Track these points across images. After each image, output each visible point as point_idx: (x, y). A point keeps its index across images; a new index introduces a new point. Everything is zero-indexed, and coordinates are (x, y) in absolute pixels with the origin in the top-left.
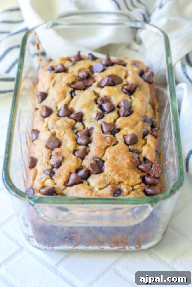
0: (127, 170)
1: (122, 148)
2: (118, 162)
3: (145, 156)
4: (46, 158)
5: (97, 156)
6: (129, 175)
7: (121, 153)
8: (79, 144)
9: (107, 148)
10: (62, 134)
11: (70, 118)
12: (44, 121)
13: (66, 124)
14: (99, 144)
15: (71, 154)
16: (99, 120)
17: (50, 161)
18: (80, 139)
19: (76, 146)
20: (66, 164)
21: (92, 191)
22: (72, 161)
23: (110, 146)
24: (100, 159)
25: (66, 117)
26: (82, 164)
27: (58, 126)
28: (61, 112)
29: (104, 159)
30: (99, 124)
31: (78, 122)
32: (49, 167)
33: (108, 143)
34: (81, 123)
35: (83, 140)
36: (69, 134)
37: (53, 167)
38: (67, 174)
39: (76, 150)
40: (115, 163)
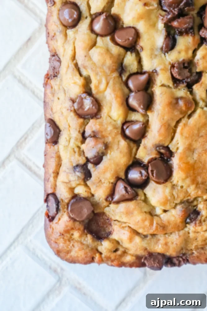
1: (204, 125)
5: (161, 143)
7: (202, 136)
8: (131, 109)
9: (178, 122)
10: (102, 87)
11: (117, 44)
12: (66, 35)
13: (109, 62)
14: (166, 118)
15: (120, 138)
16: (166, 54)
17: (83, 147)
18: (133, 102)
19: (126, 115)
20: (110, 160)
21: (151, 213)
22: (121, 152)
23: (183, 117)
24: (167, 148)
25: (108, 38)
26: (137, 156)
27: (94, 64)
28: (98, 26)
29: (172, 147)
30: (167, 63)
31: (129, 53)
32: (82, 161)
33: (182, 112)
34: (134, 55)
35: (140, 106)
36: (114, 90)
37: (88, 160)
38: (112, 181)
39: (126, 123)
40: (192, 161)
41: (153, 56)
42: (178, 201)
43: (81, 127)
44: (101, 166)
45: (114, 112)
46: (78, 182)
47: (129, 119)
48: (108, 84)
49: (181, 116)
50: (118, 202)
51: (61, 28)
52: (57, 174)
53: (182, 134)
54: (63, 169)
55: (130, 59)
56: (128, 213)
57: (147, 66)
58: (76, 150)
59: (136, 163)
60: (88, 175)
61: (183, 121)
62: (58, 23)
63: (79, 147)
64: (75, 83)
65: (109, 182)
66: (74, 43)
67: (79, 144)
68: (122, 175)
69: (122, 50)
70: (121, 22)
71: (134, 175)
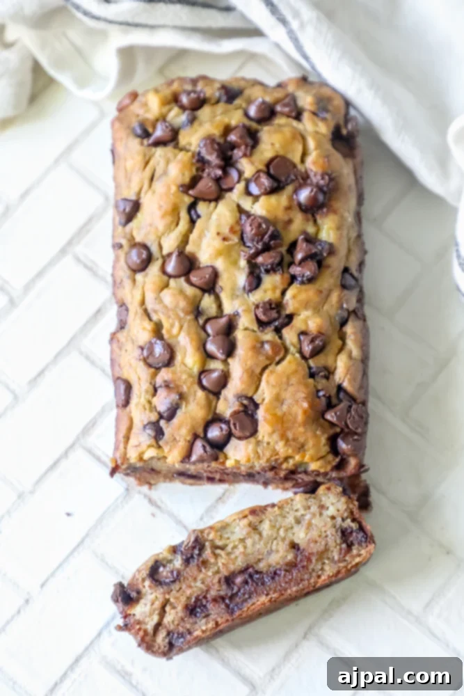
0: (301, 429)
1: (295, 372)
2: (285, 408)
3: (341, 382)
4: (147, 392)
5: (244, 393)
6: (306, 440)
7: (292, 385)
8: (210, 356)
9: (264, 369)
10: (175, 331)
11: (191, 284)
12: (134, 281)
13: (182, 304)
14: (249, 363)
15: (196, 387)
16: (250, 295)
17: (155, 400)
18: (211, 347)
19: (204, 363)
20: (185, 413)
22: (198, 404)
23: (270, 364)
24: (251, 399)
25: (182, 280)
26: (217, 411)
27: (166, 307)
28: (170, 268)
29: (257, 398)
30: (251, 304)
31: (206, 295)
32: (153, 417)
33: (268, 358)
34: (212, 297)
35: (218, 351)
36: (189, 334)
37: (161, 416)
38: (189, 438)
39: (203, 371)
40: (279, 413)
41: (234, 296)
42: (263, 460)
43: (150, 378)
44: (175, 421)
45: (189, 359)
46: (149, 443)
47: (207, 368)
48: (181, 327)
49: (268, 362)
51: (128, 272)
53: (268, 382)
54: (134, 431)
55: (208, 302)
57: (228, 308)
58: (147, 406)
59: (215, 419)
60: (159, 433)
61: (270, 368)
62: (125, 267)
63: (150, 402)
64: (144, 329)
65: (185, 440)
66: (143, 288)
67: (150, 398)
68: (200, 431)
69: (198, 292)
70: (197, 263)
71: (215, 433)
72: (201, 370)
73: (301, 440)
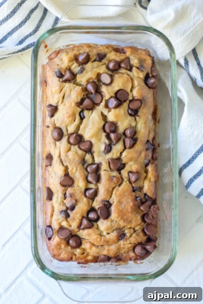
0: (130, 215)
1: (127, 190)
2: (123, 206)
3: (146, 193)
4: (61, 198)
5: (105, 199)
6: (132, 219)
7: (126, 196)
8: (88, 182)
9: (113, 188)
10: (74, 171)
11: (81, 149)
12: (55, 144)
13: (77, 159)
14: (107, 186)
15: (83, 196)
16: (106, 154)
17: (65, 201)
18: (90, 179)
19: (87, 186)
20: (79, 208)
21: (101, 235)
22: (84, 204)
23: (116, 186)
24: (108, 202)
25: (77, 147)
26: (93, 206)
27: (70, 160)
28: (72, 141)
29: (111, 201)
30: (107, 159)
31: (87, 154)
32: (64, 208)
33: (115, 184)
34: (90, 155)
35: (93, 180)
36: (80, 173)
37: (67, 208)
38: (80, 218)
39: (87, 189)
40: (121, 209)
41: (99, 155)
42: (114, 228)
43: (63, 191)
44: (75, 211)
45: (80, 184)
46: (63, 219)
47: (88, 187)
48: (77, 170)
49: (114, 186)
50: (84, 229)
51: (53, 141)
52: (52, 215)
53: (115, 195)
54: (55, 213)
55: (88, 157)
56: (89, 235)
57: (97, 160)
58: (62, 203)
59: (92, 210)
60: (68, 216)
61: (117, 188)
62: (51, 138)
63: (63, 202)
64: (60, 169)
65: (79, 219)
66: (60, 149)
67: (63, 200)
68: (85, 215)
69: (84, 153)
70: (83, 138)
71: (92, 216)
72: (85, 188)
73: (130, 219)
